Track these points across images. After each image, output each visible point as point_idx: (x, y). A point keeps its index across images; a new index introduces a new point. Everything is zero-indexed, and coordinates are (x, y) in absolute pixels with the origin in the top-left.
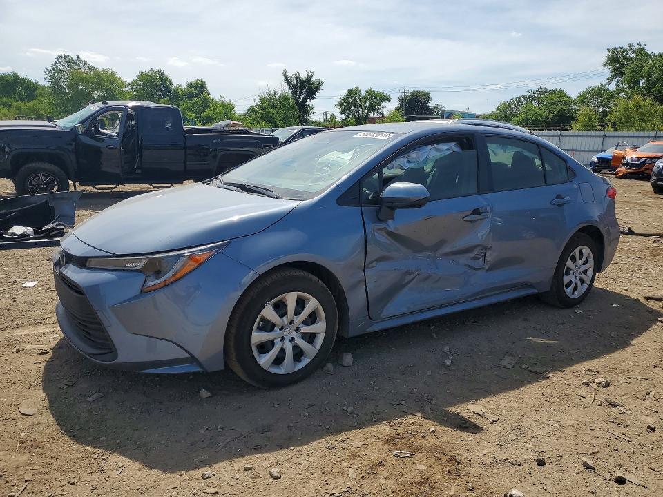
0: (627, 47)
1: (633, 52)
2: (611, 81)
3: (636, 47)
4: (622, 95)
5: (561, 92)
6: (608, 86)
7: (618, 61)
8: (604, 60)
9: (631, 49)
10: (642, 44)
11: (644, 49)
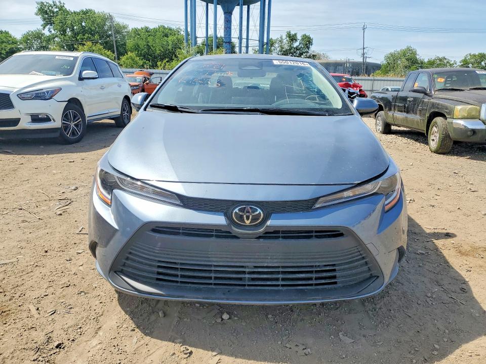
0: (51, 3)
1: (56, 8)
2: (44, 28)
3: (58, 4)
4: (56, 39)
5: (7, 33)
6: (43, 32)
7: (46, 13)
8: (36, 10)
9: (55, 5)
10: (62, 3)
11: (63, 6)
